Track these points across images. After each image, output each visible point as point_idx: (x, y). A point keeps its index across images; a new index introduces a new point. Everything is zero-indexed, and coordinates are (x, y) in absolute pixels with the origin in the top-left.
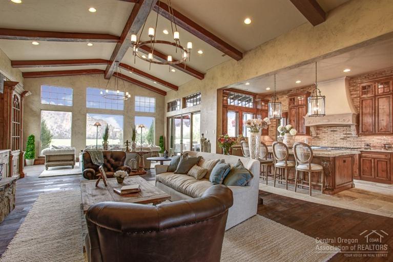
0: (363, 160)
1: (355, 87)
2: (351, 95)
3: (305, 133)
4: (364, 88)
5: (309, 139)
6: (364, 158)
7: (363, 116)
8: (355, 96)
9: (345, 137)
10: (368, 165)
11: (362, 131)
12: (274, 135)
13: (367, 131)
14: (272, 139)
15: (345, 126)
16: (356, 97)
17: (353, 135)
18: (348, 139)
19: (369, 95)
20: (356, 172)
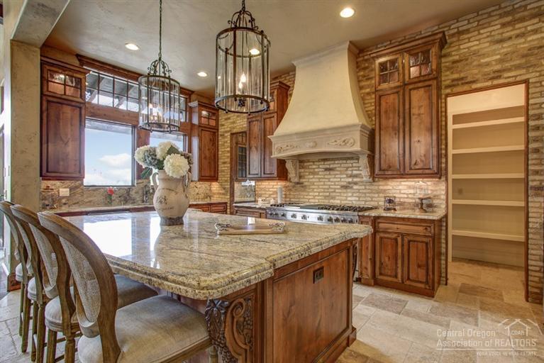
0: (381, 238)
1: (367, 71)
2: (361, 88)
3: (275, 175)
4: (383, 67)
5: (286, 187)
6: (382, 235)
7: (382, 132)
8: (368, 90)
9: (349, 183)
10: (390, 251)
11: (380, 170)
12: (226, 181)
13: (390, 167)
14: (224, 189)
15: (349, 159)
16: (368, 94)
17: (364, 179)
18: (355, 187)
19: (392, 84)
20: (366, 268)
